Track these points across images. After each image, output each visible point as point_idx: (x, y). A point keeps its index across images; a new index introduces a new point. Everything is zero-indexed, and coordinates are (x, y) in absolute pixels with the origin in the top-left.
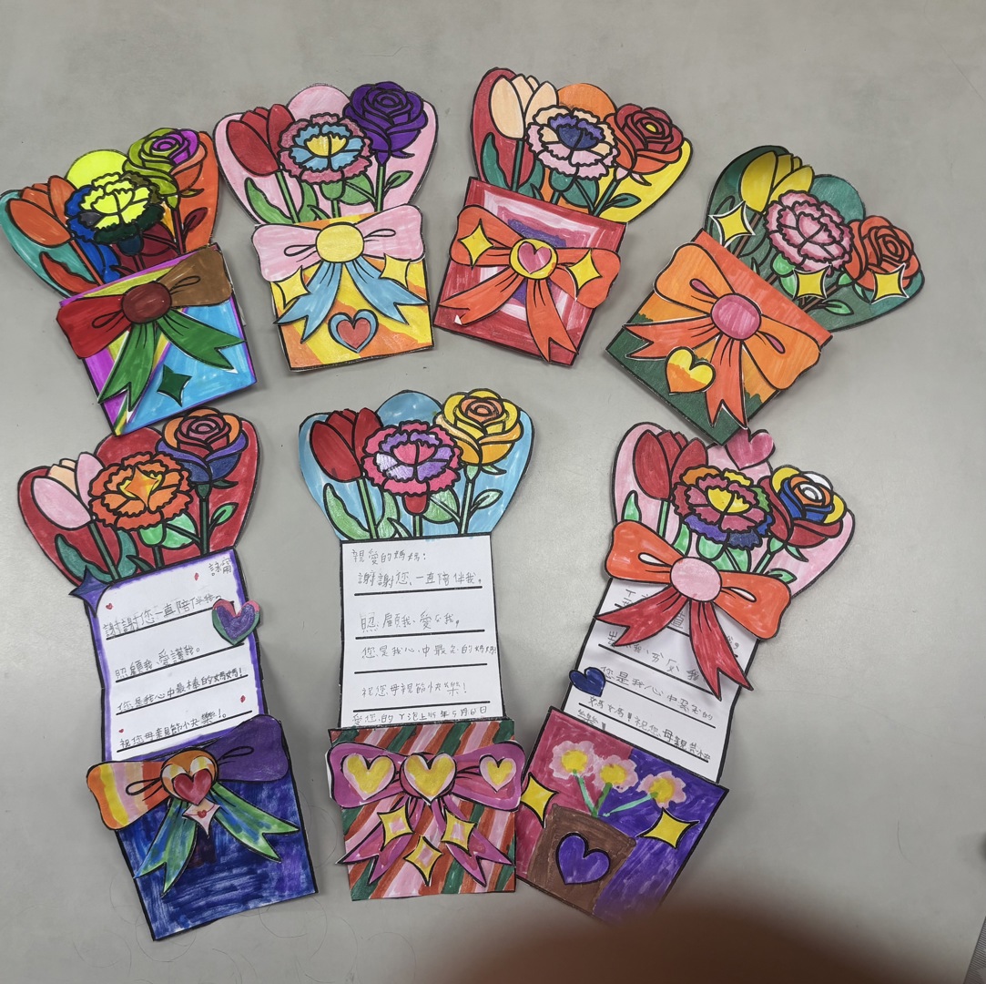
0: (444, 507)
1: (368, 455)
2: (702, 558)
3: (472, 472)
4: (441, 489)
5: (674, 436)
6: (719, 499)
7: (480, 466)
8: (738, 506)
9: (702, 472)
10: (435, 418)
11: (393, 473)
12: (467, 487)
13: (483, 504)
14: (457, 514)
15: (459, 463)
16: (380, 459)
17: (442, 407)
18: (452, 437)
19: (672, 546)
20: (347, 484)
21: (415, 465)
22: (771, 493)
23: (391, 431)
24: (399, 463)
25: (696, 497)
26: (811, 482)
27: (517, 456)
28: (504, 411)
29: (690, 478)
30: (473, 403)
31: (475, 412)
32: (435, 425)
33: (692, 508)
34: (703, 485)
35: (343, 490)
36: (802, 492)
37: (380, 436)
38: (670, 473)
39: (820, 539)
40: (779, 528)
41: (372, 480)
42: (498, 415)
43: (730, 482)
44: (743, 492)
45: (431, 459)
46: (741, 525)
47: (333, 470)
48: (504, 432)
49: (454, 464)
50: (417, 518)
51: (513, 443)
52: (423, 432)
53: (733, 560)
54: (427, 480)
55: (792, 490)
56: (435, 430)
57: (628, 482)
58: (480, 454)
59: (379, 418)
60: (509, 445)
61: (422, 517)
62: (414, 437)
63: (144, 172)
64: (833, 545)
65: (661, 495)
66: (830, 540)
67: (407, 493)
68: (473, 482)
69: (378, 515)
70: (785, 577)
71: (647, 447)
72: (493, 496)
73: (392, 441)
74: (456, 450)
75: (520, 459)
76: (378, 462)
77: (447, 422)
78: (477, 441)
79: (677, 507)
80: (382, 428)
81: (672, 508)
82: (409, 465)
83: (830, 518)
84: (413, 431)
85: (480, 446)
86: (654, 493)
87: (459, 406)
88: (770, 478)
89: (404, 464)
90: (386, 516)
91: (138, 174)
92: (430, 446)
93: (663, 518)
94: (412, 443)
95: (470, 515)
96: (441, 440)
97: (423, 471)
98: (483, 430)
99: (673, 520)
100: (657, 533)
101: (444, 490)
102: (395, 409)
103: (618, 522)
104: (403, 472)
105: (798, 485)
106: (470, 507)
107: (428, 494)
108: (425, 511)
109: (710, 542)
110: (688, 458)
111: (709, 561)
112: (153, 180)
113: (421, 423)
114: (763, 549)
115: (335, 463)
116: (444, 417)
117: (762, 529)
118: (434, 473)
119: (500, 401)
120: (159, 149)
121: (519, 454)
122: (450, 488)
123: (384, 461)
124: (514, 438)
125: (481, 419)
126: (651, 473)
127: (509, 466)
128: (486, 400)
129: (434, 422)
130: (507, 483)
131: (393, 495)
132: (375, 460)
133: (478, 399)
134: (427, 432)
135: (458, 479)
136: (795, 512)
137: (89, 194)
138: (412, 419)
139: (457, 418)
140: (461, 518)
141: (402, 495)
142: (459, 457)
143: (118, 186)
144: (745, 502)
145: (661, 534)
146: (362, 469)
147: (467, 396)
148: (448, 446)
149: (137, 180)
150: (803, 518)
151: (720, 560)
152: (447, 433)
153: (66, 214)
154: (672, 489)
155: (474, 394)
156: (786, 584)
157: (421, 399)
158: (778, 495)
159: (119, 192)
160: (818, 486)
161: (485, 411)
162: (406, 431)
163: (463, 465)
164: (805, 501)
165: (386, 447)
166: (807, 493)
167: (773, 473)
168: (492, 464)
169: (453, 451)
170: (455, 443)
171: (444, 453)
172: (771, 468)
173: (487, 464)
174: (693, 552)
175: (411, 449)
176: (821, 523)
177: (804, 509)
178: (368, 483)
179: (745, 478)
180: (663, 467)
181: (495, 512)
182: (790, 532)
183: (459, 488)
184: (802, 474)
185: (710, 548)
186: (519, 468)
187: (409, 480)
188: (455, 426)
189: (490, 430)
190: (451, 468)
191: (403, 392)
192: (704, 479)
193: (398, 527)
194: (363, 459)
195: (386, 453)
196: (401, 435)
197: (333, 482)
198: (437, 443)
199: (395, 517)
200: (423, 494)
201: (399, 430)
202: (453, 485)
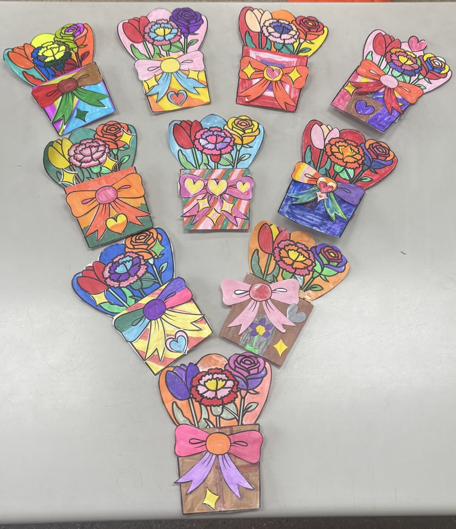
0: (227, 160)
1: (196, 139)
2: (392, 76)
3: (239, 147)
4: (226, 153)
5: (390, 37)
6: (403, 59)
7: (242, 145)
8: (409, 62)
9: (398, 50)
10: (224, 126)
11: (206, 146)
12: (236, 153)
13: (243, 159)
14: (233, 163)
15: (233, 144)
16: (201, 141)
17: (227, 122)
18: (231, 134)
19: (382, 70)
20: (188, 150)
21: (215, 144)
22: (423, 61)
23: (206, 130)
24: (209, 143)
25: (394, 57)
26: (438, 60)
27: (257, 141)
28: (252, 124)
29: (393, 51)
30: (240, 121)
31: (240, 124)
32: (224, 129)
33: (392, 61)
34: (397, 54)
35: (186, 152)
36: (434, 63)
37: (202, 132)
38: (386, 48)
39: (438, 78)
40: (423, 72)
41: (198, 149)
42: (250, 126)
43: (408, 55)
44: (412, 58)
45: (222, 142)
46: (409, 68)
47: (182, 144)
48: (252, 132)
49: (232, 144)
50: (216, 163)
51: (256, 136)
52: (219, 131)
53: (404, 78)
54: (220, 150)
55: (431, 61)
56: (225, 131)
57: (370, 47)
58: (242, 140)
59: (201, 125)
60: (254, 137)
61: (218, 163)
62: (215, 133)
63: (63, 40)
64: (442, 81)
65: (381, 54)
66: (441, 79)
67: (212, 154)
68: (239, 151)
69: (200, 162)
70: (422, 87)
71: (379, 38)
72: (247, 156)
73: (206, 134)
74: (232, 139)
75: (259, 142)
76: (200, 142)
77: (229, 128)
78: (241, 136)
79: (386, 59)
80: (202, 129)
81: (385, 59)
82: (213, 144)
83: (443, 72)
84: (215, 131)
85: (242, 137)
86: (379, 53)
87: (234, 122)
88: (423, 56)
89: (211, 143)
90: (203, 162)
91: (60, 41)
92: (222, 137)
93: (381, 62)
94: (214, 135)
95: (238, 163)
96: (226, 135)
97: (219, 146)
98: (244, 131)
99: (384, 63)
100: (378, 66)
101: (228, 154)
102: (208, 122)
103: (364, 60)
104: (211, 146)
105: (433, 60)
106: (238, 160)
107: (221, 155)
108: (219, 161)
109: (397, 72)
110: (393, 45)
111: (395, 77)
112: (67, 43)
113: (218, 128)
114: (416, 77)
115: (182, 141)
116: (228, 126)
117: (417, 71)
118: (224, 147)
119: (251, 120)
120: (68, 32)
121: (258, 140)
122: (230, 153)
123: (203, 142)
124: (256, 134)
125: (243, 127)
126: (379, 47)
127: (254, 145)
128: (245, 120)
129: (224, 128)
130: (253, 151)
131: (207, 155)
132: (199, 141)
133: (242, 120)
134: (221, 131)
135: (233, 149)
136: (430, 68)
137: (41, 49)
138: (214, 126)
139: (233, 127)
140: (234, 164)
141: (210, 155)
142: (234, 142)
143: (53, 46)
144: (412, 61)
145: (379, 66)
146: (194, 144)
147: (237, 118)
148: (229, 137)
149: (60, 44)
150: (433, 70)
151: (399, 78)
152: (229, 132)
153: (32, 57)
154: (386, 54)
155: (240, 118)
156: (422, 89)
157: (219, 118)
158: (425, 62)
159: (53, 48)
160: (440, 61)
161: (245, 124)
162: (212, 131)
163: (236, 144)
164: (434, 65)
165: (204, 137)
166: (436, 63)
167: (424, 55)
168: (247, 144)
169: (231, 139)
170: (232, 136)
171: (228, 140)
172: (424, 53)
173: (245, 144)
174: (390, 73)
175: (214, 138)
176: (439, 73)
177: (434, 68)
178: (196, 150)
179: (414, 54)
180: (384, 46)
181: (247, 162)
182: (427, 74)
183: (233, 153)
184: (435, 57)
185: (396, 73)
186: (258, 145)
187: (213, 149)
188: (232, 130)
189: (246, 131)
190: (230, 146)
191: (211, 115)
192: (398, 52)
193: (208, 167)
194: (194, 140)
195: (204, 139)
196: (210, 132)
197: (182, 149)
198: (225, 136)
199: (207, 163)
200: (219, 155)
201: (209, 130)
202: (231, 152)
